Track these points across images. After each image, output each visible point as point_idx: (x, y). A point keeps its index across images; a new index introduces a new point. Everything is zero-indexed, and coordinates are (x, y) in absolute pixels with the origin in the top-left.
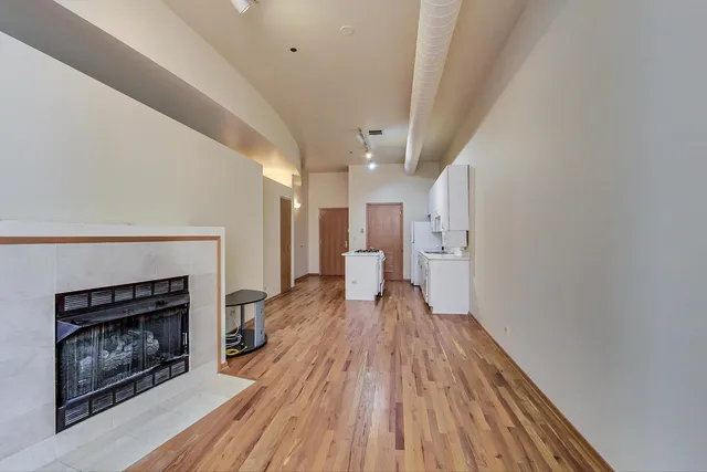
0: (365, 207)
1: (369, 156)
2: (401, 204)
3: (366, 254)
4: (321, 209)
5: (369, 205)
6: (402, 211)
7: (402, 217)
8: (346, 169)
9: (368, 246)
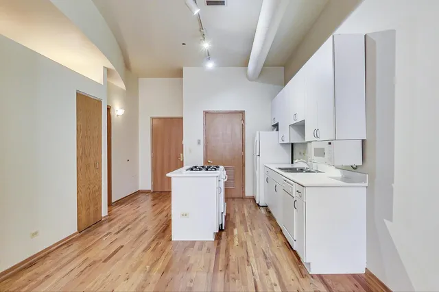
0: (201, 115)
1: (206, 45)
2: (242, 113)
3: (203, 171)
4: (153, 119)
5: (206, 113)
6: (243, 120)
7: (243, 127)
8: (179, 73)
9: (206, 161)
